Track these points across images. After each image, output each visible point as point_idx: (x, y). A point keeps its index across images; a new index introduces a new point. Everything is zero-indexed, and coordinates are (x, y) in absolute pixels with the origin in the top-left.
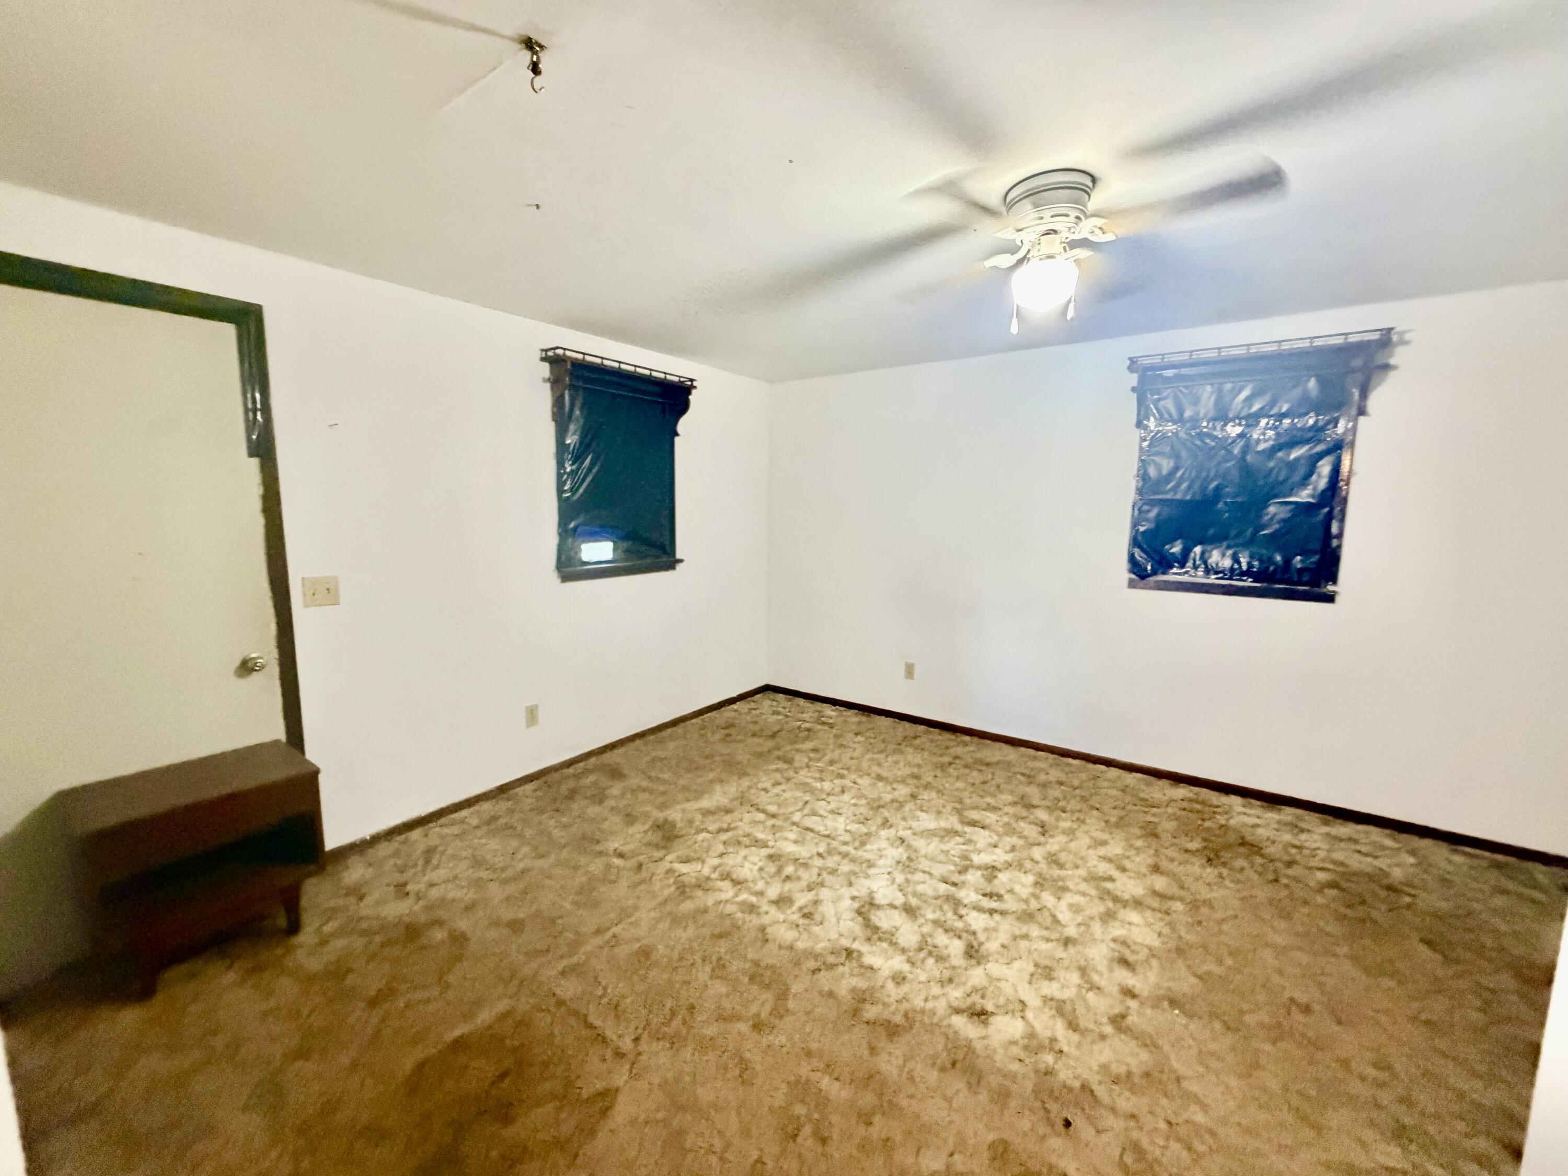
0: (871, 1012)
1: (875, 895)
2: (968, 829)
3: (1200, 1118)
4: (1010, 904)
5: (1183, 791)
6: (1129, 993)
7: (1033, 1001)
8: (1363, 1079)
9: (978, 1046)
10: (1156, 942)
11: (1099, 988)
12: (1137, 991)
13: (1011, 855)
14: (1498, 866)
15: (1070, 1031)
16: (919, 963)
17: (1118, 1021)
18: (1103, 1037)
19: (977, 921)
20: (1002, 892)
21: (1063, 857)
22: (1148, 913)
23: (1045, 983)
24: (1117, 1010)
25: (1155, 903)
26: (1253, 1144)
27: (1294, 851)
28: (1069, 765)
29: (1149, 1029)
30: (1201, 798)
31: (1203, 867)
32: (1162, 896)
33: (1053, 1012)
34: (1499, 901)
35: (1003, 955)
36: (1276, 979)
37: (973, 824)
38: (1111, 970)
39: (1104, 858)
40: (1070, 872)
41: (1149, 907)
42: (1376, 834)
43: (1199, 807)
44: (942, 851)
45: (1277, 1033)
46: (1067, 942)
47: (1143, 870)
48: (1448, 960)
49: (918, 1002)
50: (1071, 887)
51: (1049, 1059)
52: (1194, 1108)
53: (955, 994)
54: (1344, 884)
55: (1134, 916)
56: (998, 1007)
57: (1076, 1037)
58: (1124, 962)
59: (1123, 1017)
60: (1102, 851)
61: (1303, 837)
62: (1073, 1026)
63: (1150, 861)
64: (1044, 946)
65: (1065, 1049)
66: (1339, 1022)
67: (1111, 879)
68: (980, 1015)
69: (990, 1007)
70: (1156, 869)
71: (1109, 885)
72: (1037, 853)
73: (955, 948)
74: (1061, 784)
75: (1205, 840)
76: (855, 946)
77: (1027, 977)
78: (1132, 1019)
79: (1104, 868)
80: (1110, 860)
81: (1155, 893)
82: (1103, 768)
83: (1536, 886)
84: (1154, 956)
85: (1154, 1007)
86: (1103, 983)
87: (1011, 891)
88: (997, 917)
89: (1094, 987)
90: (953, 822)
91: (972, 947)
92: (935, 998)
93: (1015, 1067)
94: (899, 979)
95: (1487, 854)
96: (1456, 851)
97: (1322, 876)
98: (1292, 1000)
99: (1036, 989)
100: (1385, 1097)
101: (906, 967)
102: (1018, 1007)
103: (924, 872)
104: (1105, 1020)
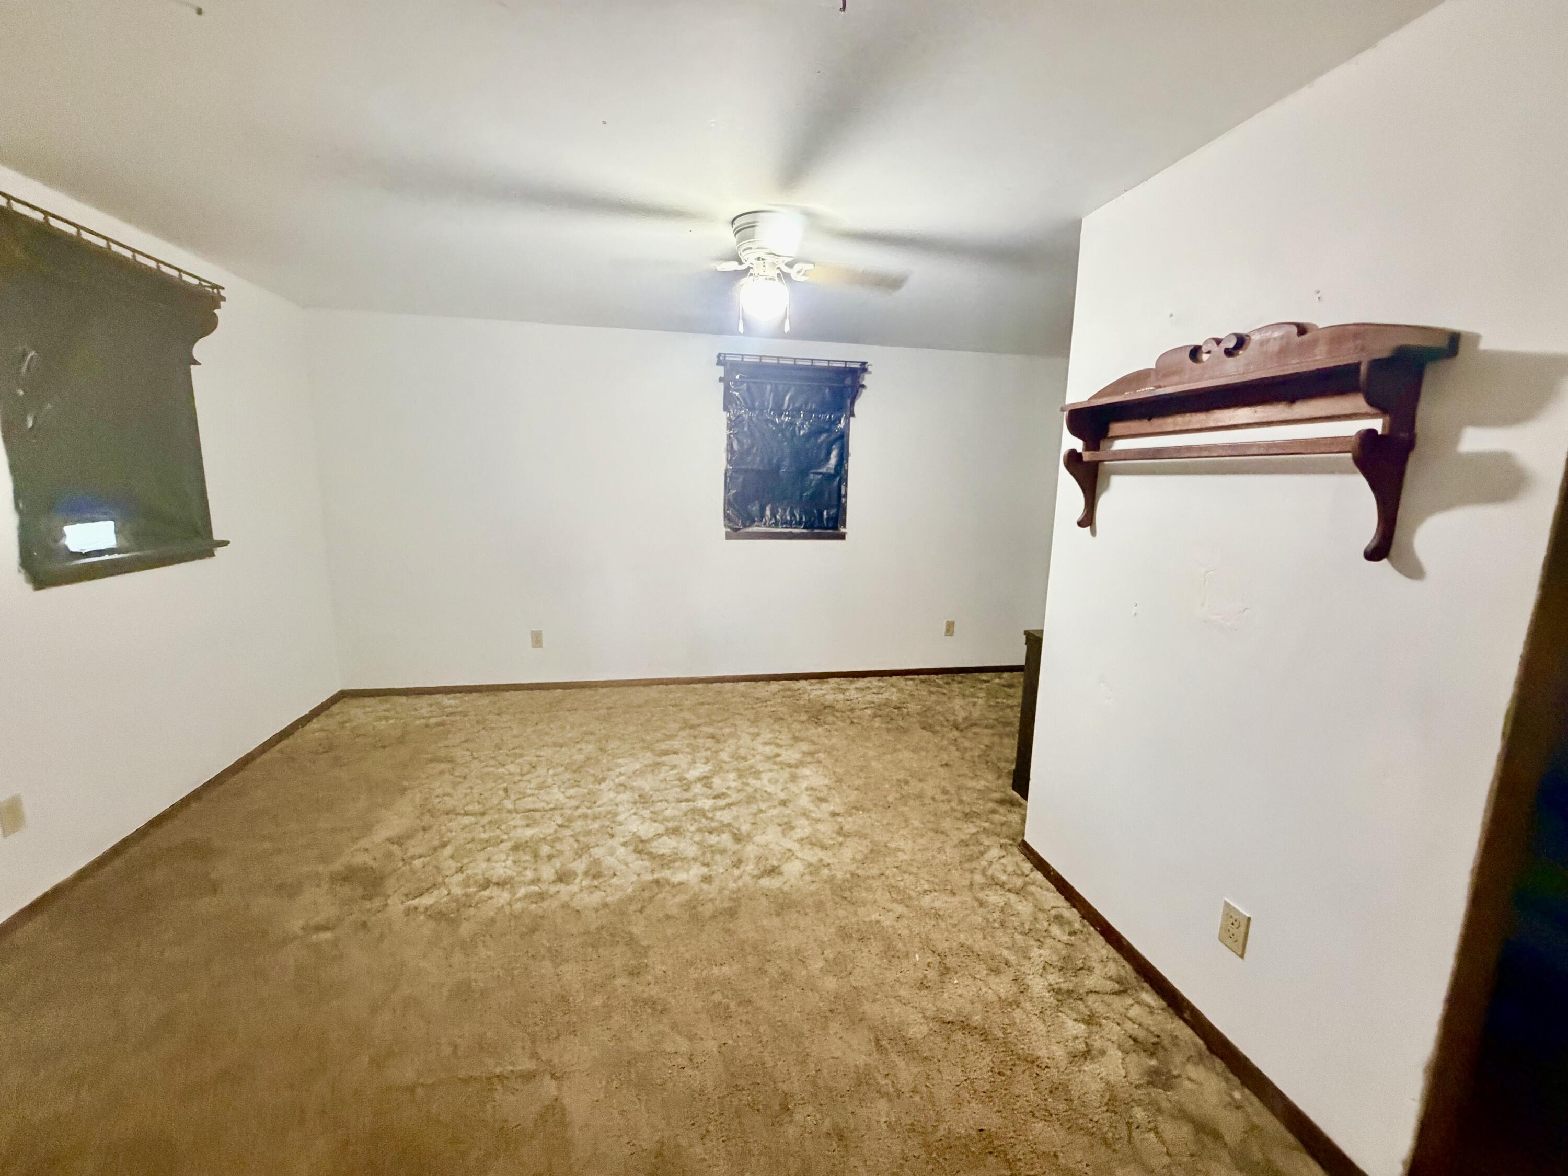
0: (708, 910)
1: (638, 833)
2: (664, 758)
3: (905, 857)
4: (734, 797)
5: (775, 686)
6: (834, 814)
7: (795, 847)
8: (943, 801)
9: (786, 888)
10: (826, 782)
11: (819, 820)
12: (837, 812)
13: (710, 764)
14: (923, 682)
15: (825, 851)
16: (711, 862)
17: (840, 832)
18: (841, 844)
19: (725, 816)
20: (724, 790)
21: (742, 752)
22: (811, 766)
23: (792, 833)
24: (837, 828)
25: (809, 759)
26: (929, 854)
27: (849, 703)
28: (695, 689)
29: (856, 828)
30: (787, 687)
31: (816, 728)
32: (811, 754)
33: (809, 846)
34: (934, 697)
35: (757, 829)
36: (887, 774)
37: (666, 753)
38: (817, 806)
39: (766, 744)
40: (753, 761)
41: (809, 763)
42: (875, 682)
43: (789, 693)
44: (661, 781)
45: (904, 799)
46: (784, 803)
47: (790, 742)
48: (935, 732)
49: (732, 885)
50: (761, 769)
51: (825, 872)
52: (900, 854)
53: (750, 867)
54: (880, 713)
55: (806, 771)
56: (779, 860)
57: (830, 853)
58: (822, 800)
59: (841, 828)
60: (760, 740)
61: (848, 694)
62: (823, 847)
63: (790, 736)
64: (774, 812)
65: (830, 861)
66: (921, 780)
67: (778, 755)
68: (773, 871)
69: (775, 863)
70: (796, 739)
71: (778, 759)
72: (724, 756)
73: (725, 839)
74: (702, 704)
75: (806, 712)
76: (656, 876)
77: (781, 835)
78: (847, 827)
79: (769, 750)
80: (770, 744)
81: (804, 753)
82: (719, 684)
83: (939, 686)
84: (830, 788)
85: (851, 815)
86: (819, 816)
87: (728, 788)
88: (734, 808)
89: (818, 821)
90: (649, 757)
91: (736, 834)
92: (740, 877)
93: (813, 887)
94: (707, 879)
95: (916, 677)
96: (906, 680)
97: (869, 712)
98: (898, 780)
99: (790, 838)
100: (954, 804)
101: (705, 870)
102: (788, 854)
103: (661, 801)
104: (835, 835)
